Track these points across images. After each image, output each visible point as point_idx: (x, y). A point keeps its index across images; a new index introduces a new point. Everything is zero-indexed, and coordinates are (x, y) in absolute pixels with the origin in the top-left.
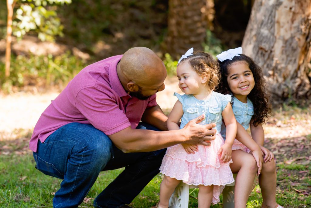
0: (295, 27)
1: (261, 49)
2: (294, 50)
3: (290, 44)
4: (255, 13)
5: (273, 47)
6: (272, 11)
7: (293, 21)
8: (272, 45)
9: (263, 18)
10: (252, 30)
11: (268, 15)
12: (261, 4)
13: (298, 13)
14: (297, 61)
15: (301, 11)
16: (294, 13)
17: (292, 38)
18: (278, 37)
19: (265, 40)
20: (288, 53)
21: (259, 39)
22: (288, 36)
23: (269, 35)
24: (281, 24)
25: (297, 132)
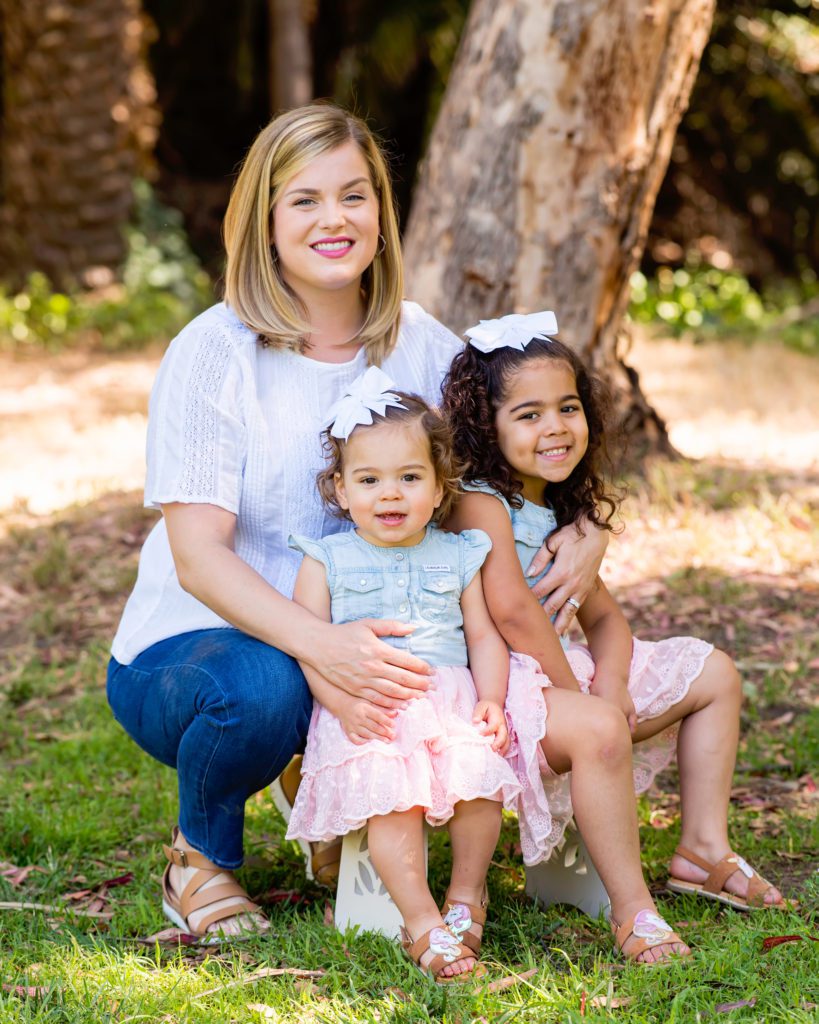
0: (585, 200)
1: (473, 277)
2: (582, 278)
3: (570, 259)
4: (446, 155)
5: (512, 271)
6: (506, 147)
7: (577, 179)
8: (508, 263)
9: (476, 171)
10: (434, 212)
11: (491, 158)
12: (466, 122)
13: (595, 152)
14: (592, 314)
15: (604, 143)
16: (583, 153)
17: (576, 236)
18: (527, 235)
19: (482, 247)
20: (561, 289)
21: (463, 240)
22: (560, 232)
23: (499, 228)
24: (540, 192)
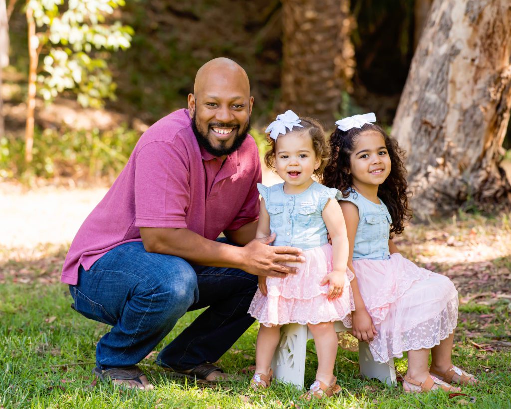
0: (479, 90)
1: (426, 123)
2: (477, 126)
3: (471, 117)
4: (417, 68)
5: (443, 121)
6: (443, 65)
7: (475, 81)
8: (442, 117)
9: (429, 75)
10: (411, 93)
11: (436, 70)
12: (427, 53)
13: (484, 68)
14: (482, 143)
15: (489, 65)
16: (478, 68)
17: (475, 106)
18: (451, 105)
19: (431, 110)
20: (467, 130)
21: (423, 107)
22: (467, 104)
23: (438, 101)
24: (458, 86)
25: (479, 254)
